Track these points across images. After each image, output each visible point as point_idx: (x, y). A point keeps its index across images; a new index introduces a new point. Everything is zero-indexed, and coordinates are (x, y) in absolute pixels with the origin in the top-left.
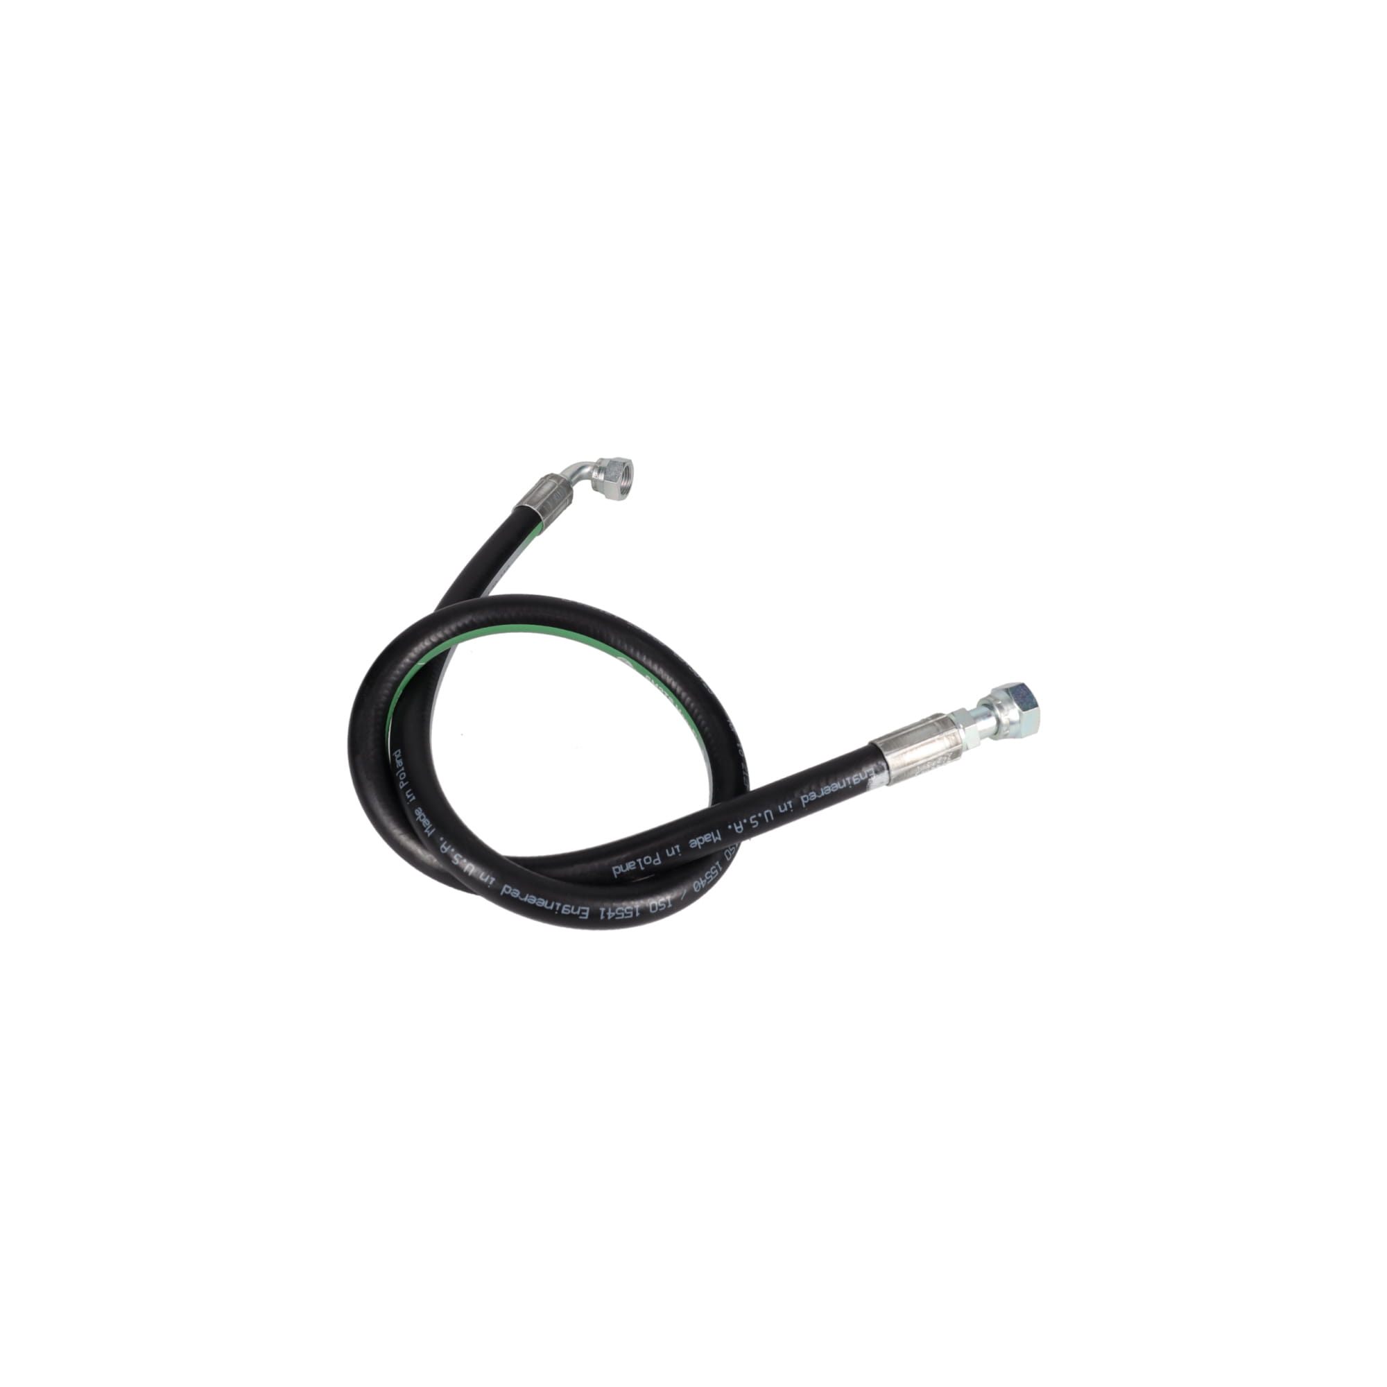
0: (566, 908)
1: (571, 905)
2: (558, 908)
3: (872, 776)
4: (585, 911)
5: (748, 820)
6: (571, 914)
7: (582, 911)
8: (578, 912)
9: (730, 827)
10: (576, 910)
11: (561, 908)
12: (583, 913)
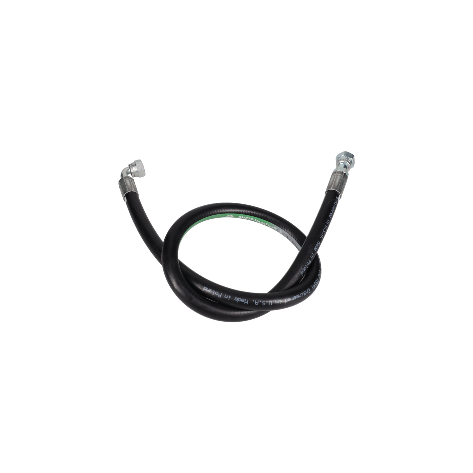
2: (303, 295)
11: (303, 294)
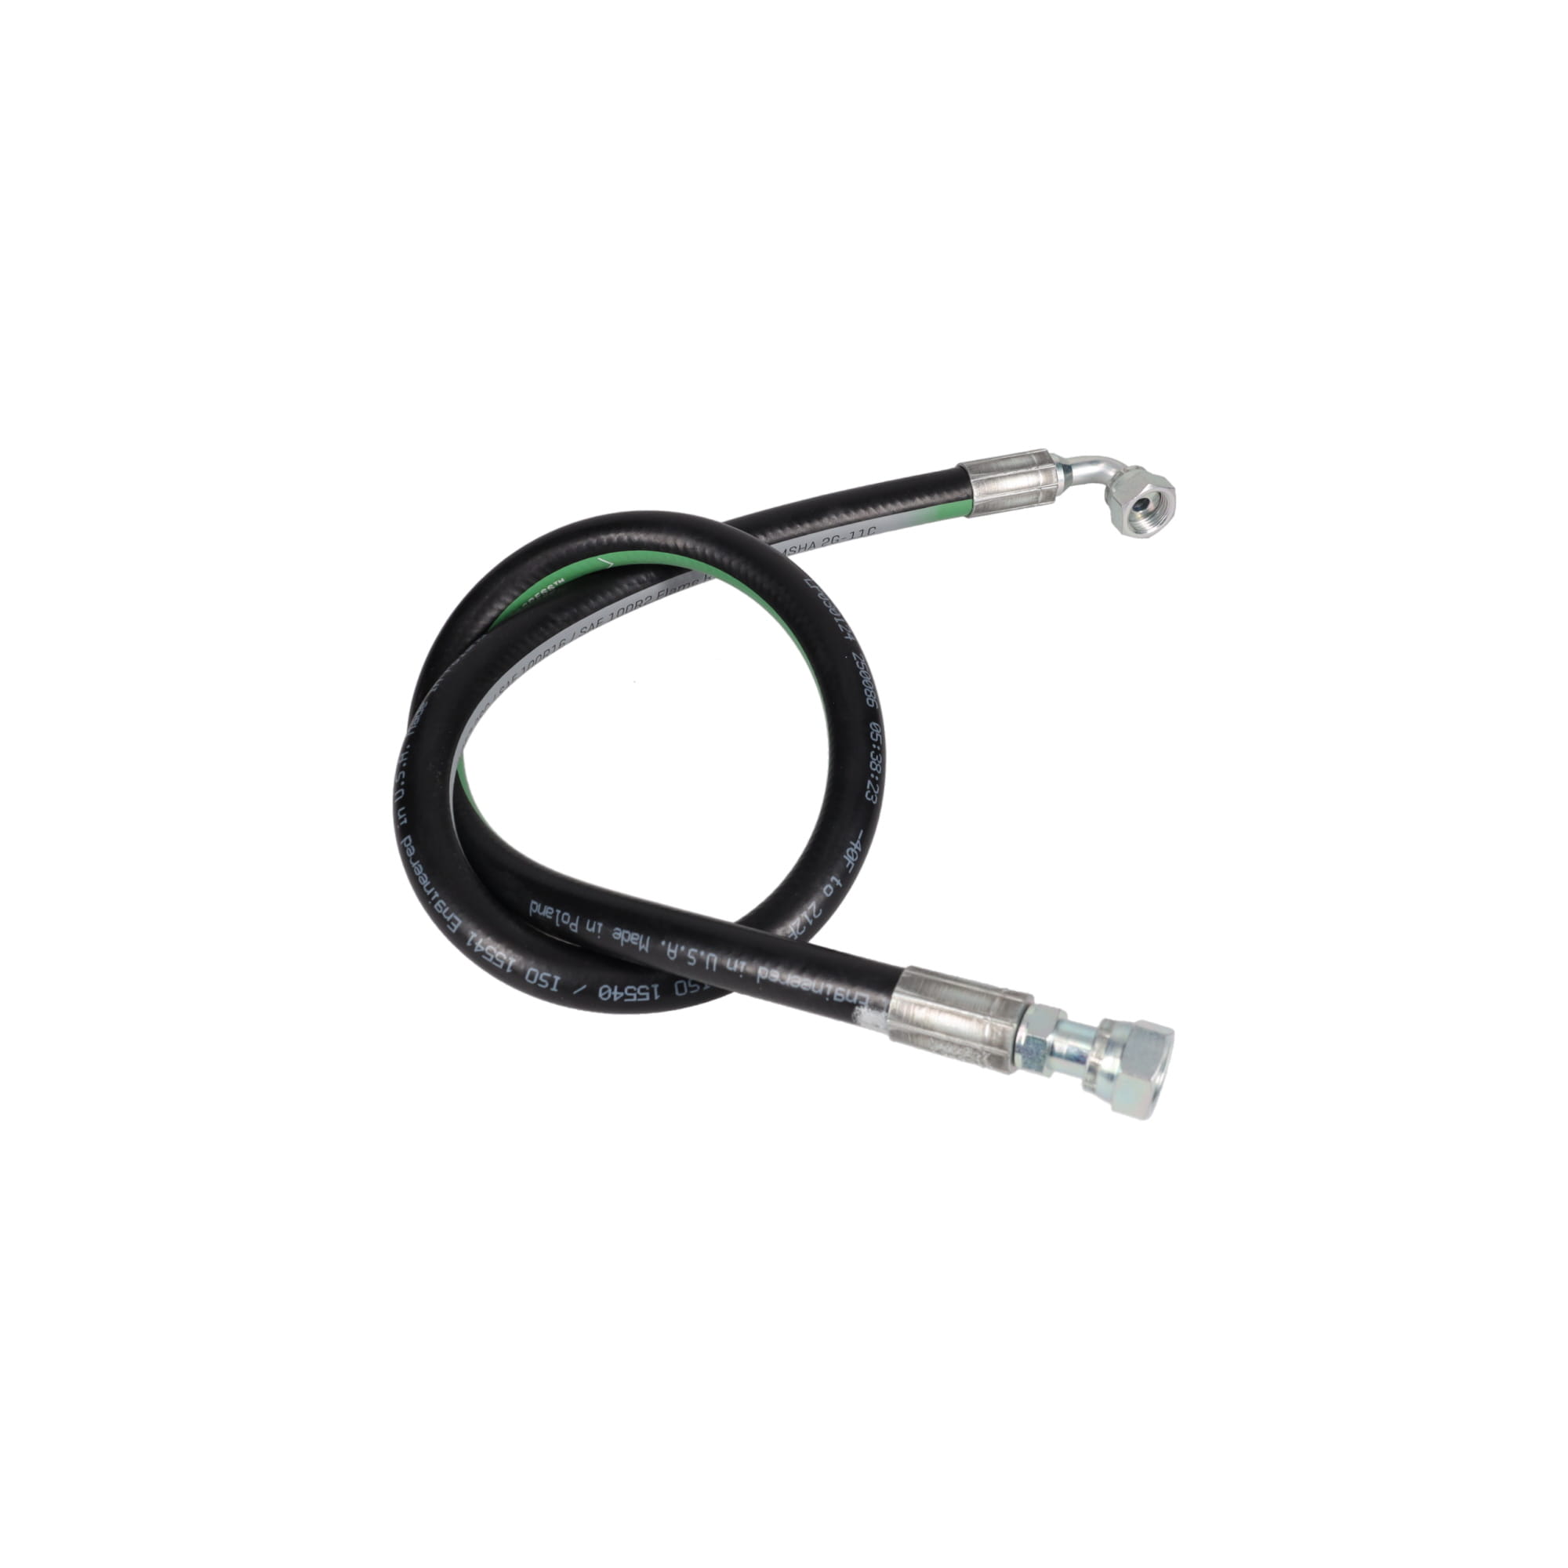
0: (441, 904)
1: (447, 905)
3: (863, 1006)
4: (456, 922)
5: (687, 951)
6: (441, 915)
7: (453, 920)
8: (449, 918)
9: (663, 943)
10: (448, 914)
12: (453, 923)
